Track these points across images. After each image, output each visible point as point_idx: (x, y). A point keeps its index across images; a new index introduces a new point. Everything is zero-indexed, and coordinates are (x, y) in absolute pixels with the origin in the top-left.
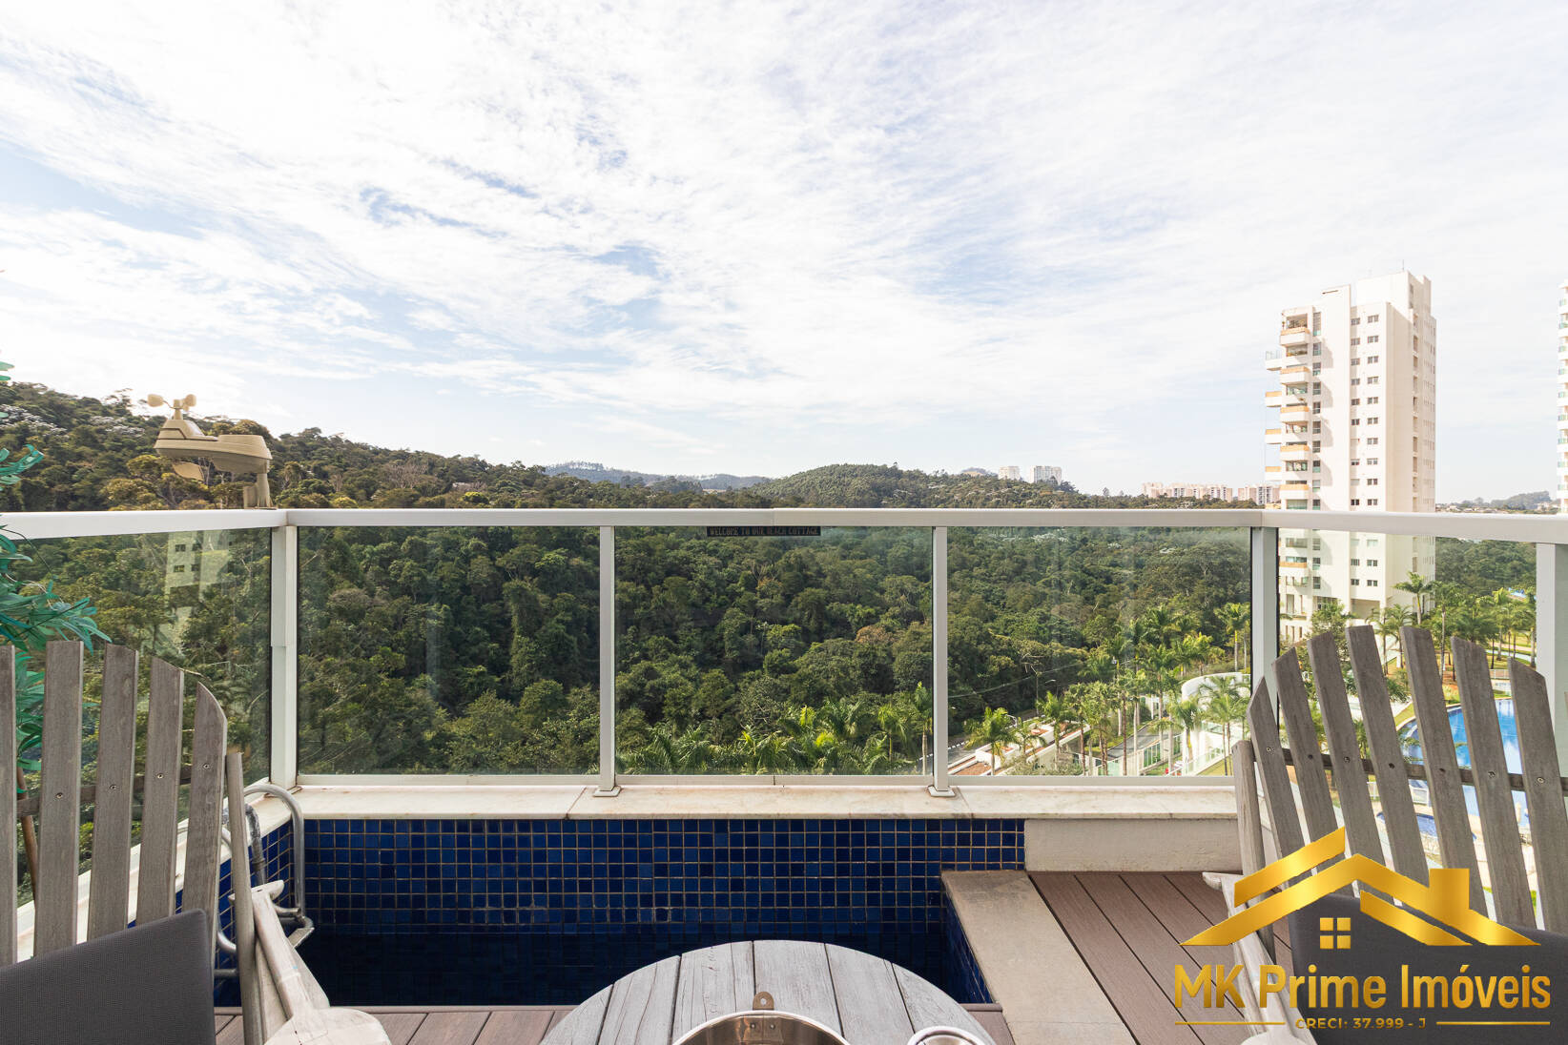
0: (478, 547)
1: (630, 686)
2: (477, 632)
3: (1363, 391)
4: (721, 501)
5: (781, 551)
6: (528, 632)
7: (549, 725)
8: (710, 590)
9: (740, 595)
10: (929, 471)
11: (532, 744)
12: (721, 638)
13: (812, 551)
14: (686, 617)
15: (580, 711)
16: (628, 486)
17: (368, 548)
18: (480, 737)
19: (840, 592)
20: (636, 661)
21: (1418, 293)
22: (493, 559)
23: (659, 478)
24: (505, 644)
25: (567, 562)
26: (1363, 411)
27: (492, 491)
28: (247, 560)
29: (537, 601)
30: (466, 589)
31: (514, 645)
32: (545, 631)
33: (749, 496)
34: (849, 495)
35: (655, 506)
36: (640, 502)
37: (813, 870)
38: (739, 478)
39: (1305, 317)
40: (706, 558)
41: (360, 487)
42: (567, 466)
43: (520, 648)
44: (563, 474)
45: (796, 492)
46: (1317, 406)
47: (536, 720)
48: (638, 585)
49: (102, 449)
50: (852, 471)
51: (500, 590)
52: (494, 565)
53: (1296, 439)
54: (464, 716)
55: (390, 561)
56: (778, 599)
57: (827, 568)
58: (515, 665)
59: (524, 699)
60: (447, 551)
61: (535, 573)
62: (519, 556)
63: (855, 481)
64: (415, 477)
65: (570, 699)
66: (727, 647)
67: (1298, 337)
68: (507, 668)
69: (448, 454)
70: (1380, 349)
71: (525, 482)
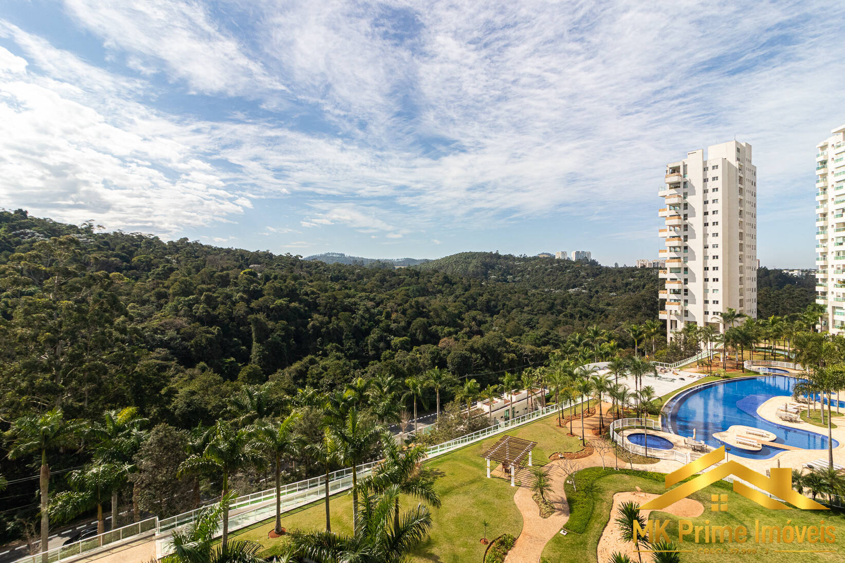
2: (236, 341)
3: (710, 207)
6: (261, 341)
8: (365, 319)
9: (381, 321)
10: (517, 255)
12: (367, 345)
17: (182, 298)
19: (438, 320)
21: (742, 152)
23: (373, 261)
25: (287, 304)
26: (711, 218)
27: (271, 269)
29: (266, 325)
30: (232, 319)
31: (253, 348)
32: (269, 341)
34: (471, 268)
38: (416, 260)
39: (679, 167)
43: (256, 351)
45: (441, 267)
46: (686, 216)
50: (473, 256)
52: (248, 306)
53: (675, 234)
55: (193, 305)
56: (403, 324)
58: (253, 358)
60: (226, 299)
61: (269, 310)
62: (262, 302)
63: (474, 261)
64: (223, 262)
66: (370, 349)
67: (675, 178)
68: (249, 359)
69: (253, 250)
70: (718, 184)
71: (291, 264)
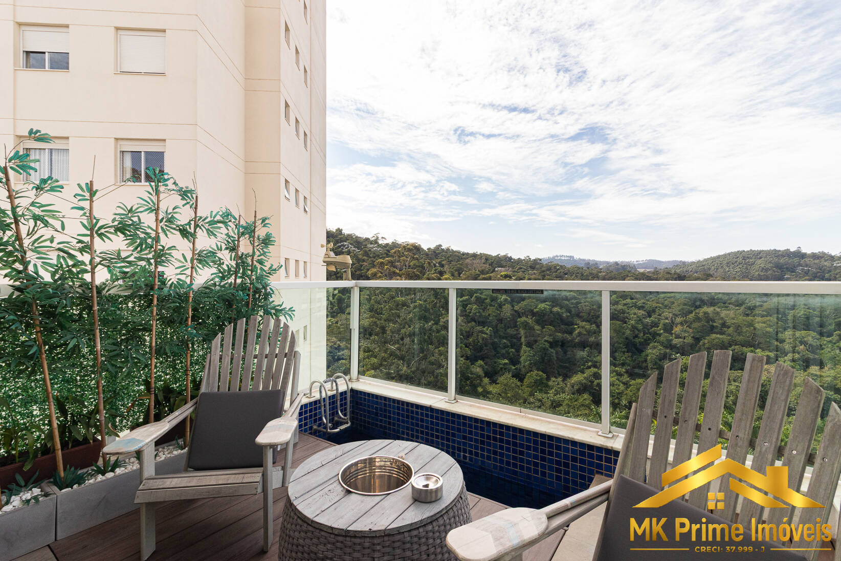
0: (506, 300)
1: (584, 381)
2: (505, 343)
4: (648, 276)
5: (693, 309)
6: (529, 345)
7: (538, 395)
8: (639, 331)
9: (660, 335)
11: (529, 403)
12: (646, 361)
13: (718, 310)
14: (621, 345)
15: (556, 390)
16: (588, 268)
18: (503, 395)
19: (740, 338)
20: (589, 367)
22: (513, 306)
23: (608, 263)
24: (518, 350)
25: (550, 309)
27: (514, 272)
28: (412, 303)
29: (534, 330)
30: (501, 321)
31: (522, 351)
32: (538, 346)
33: (668, 273)
34: (754, 271)
35: (604, 279)
36: (595, 277)
37: (529, 455)
38: (663, 262)
40: (636, 311)
41: (456, 271)
42: (554, 257)
43: (526, 355)
44: (551, 262)
45: (704, 271)
47: (531, 391)
48: (591, 324)
49: (370, 257)
50: (758, 254)
51: (516, 322)
52: (513, 309)
54: (496, 384)
55: (467, 305)
56: (689, 340)
57: (729, 322)
58: (522, 362)
59: (526, 380)
60: (492, 301)
61: (533, 314)
62: (525, 305)
63: (759, 261)
64: (479, 265)
65: (550, 383)
66: (650, 367)
68: (519, 362)
69: (494, 254)
71: (531, 267)
